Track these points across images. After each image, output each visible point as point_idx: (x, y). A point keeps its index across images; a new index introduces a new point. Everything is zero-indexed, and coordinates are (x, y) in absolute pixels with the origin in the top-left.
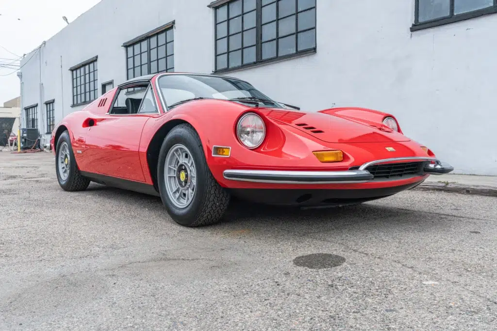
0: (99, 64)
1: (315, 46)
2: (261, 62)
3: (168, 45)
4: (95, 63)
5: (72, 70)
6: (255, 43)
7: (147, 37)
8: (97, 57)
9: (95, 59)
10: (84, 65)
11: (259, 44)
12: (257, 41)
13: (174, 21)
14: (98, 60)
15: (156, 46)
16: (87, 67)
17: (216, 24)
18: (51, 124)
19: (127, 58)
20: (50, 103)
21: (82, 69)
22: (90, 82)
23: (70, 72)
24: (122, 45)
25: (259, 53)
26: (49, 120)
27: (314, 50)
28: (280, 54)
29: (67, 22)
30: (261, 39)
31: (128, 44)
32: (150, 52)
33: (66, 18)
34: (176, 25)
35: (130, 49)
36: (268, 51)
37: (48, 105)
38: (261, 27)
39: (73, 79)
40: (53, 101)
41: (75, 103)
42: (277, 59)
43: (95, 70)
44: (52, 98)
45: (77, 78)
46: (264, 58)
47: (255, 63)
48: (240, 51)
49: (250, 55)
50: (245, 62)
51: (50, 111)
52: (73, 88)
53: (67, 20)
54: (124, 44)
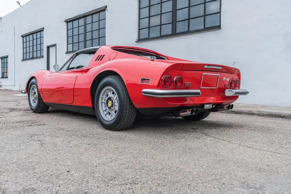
0: (45, 33)
1: (219, 24)
2: (175, 34)
3: (100, 21)
4: (41, 32)
5: (23, 37)
6: (171, 22)
7: (85, 16)
8: (43, 28)
9: (42, 29)
10: (32, 33)
11: (174, 22)
12: (173, 21)
13: (107, 6)
14: (44, 30)
15: (91, 22)
16: (35, 35)
17: (140, 9)
18: (5, 71)
19: (68, 30)
20: (4, 58)
21: (31, 36)
22: (37, 45)
23: (21, 38)
24: (64, 21)
25: (174, 28)
26: (3, 69)
27: (219, 27)
28: (191, 29)
29: (20, 5)
30: (176, 19)
31: (68, 21)
32: (86, 26)
33: (19, 2)
34: (108, 9)
35: (70, 24)
36: (181, 27)
37: (3, 59)
38: (176, 11)
39: (23, 43)
40: (7, 57)
41: (25, 58)
42: (188, 32)
43: (41, 37)
44: (7, 55)
45: (26, 42)
46: (178, 31)
47: (171, 35)
48: (159, 26)
49: (167, 30)
50: (162, 34)
51: (4, 63)
52: (23, 48)
53: (19, 3)
54: (65, 20)
